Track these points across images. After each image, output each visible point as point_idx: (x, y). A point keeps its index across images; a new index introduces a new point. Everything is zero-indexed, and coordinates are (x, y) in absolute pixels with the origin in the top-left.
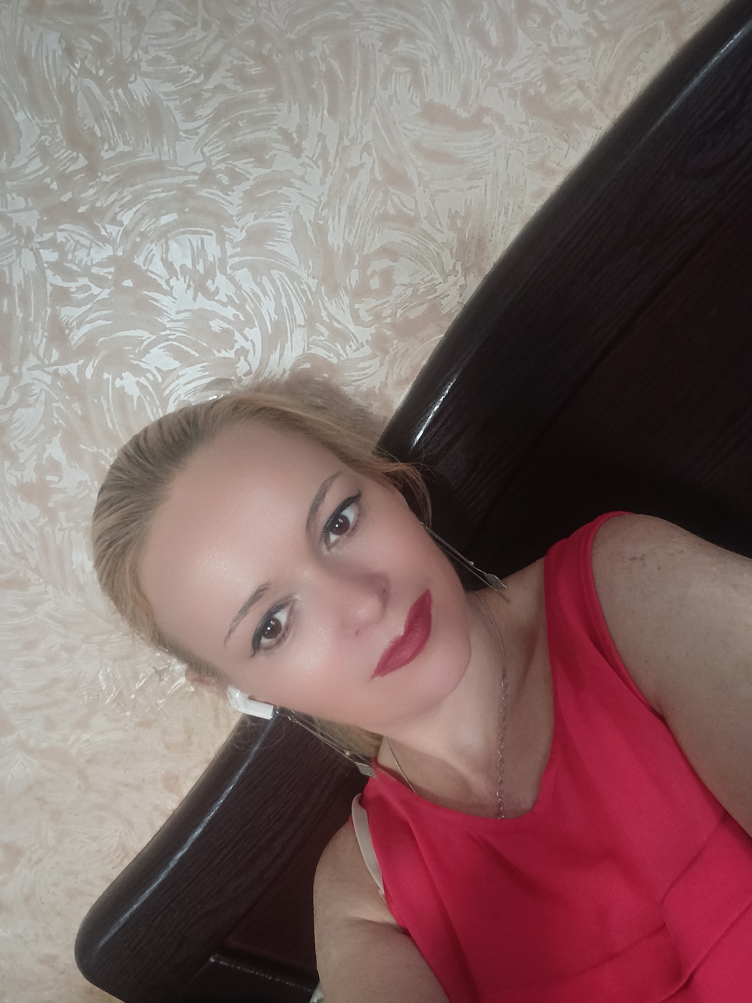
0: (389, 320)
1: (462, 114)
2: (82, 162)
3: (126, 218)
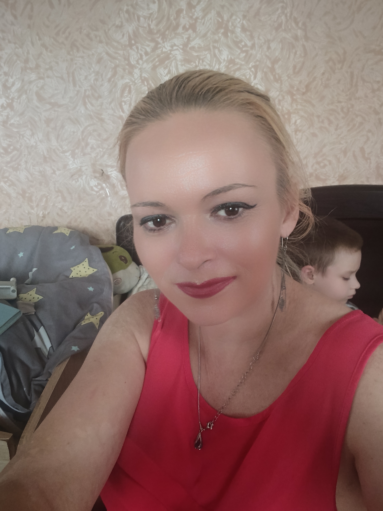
0: (317, 173)
1: (366, 156)
2: (304, 91)
3: (299, 107)
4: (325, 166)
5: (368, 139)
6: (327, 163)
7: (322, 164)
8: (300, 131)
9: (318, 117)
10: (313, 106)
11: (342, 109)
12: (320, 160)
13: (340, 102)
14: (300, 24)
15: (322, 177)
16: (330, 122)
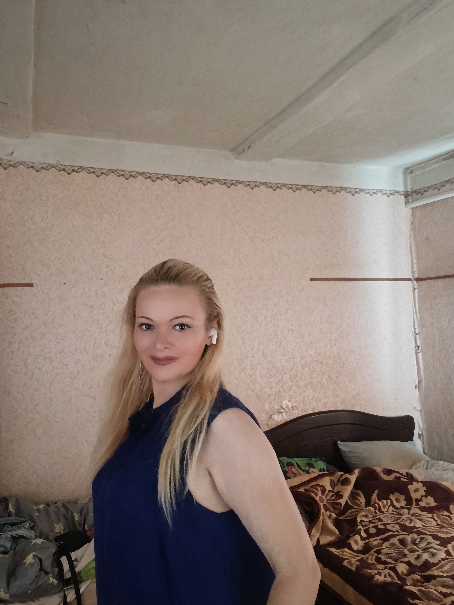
4: (306, 406)
5: (319, 393)
6: (307, 404)
7: (305, 405)
8: (296, 393)
9: (301, 386)
10: (299, 382)
11: (309, 382)
12: (304, 403)
13: (308, 380)
14: (291, 353)
15: (306, 410)
16: (306, 388)
